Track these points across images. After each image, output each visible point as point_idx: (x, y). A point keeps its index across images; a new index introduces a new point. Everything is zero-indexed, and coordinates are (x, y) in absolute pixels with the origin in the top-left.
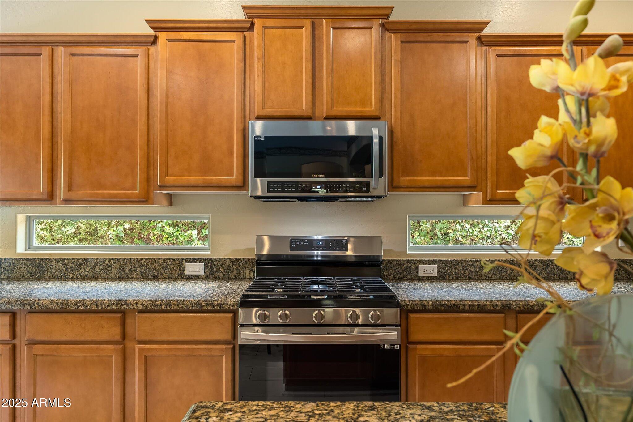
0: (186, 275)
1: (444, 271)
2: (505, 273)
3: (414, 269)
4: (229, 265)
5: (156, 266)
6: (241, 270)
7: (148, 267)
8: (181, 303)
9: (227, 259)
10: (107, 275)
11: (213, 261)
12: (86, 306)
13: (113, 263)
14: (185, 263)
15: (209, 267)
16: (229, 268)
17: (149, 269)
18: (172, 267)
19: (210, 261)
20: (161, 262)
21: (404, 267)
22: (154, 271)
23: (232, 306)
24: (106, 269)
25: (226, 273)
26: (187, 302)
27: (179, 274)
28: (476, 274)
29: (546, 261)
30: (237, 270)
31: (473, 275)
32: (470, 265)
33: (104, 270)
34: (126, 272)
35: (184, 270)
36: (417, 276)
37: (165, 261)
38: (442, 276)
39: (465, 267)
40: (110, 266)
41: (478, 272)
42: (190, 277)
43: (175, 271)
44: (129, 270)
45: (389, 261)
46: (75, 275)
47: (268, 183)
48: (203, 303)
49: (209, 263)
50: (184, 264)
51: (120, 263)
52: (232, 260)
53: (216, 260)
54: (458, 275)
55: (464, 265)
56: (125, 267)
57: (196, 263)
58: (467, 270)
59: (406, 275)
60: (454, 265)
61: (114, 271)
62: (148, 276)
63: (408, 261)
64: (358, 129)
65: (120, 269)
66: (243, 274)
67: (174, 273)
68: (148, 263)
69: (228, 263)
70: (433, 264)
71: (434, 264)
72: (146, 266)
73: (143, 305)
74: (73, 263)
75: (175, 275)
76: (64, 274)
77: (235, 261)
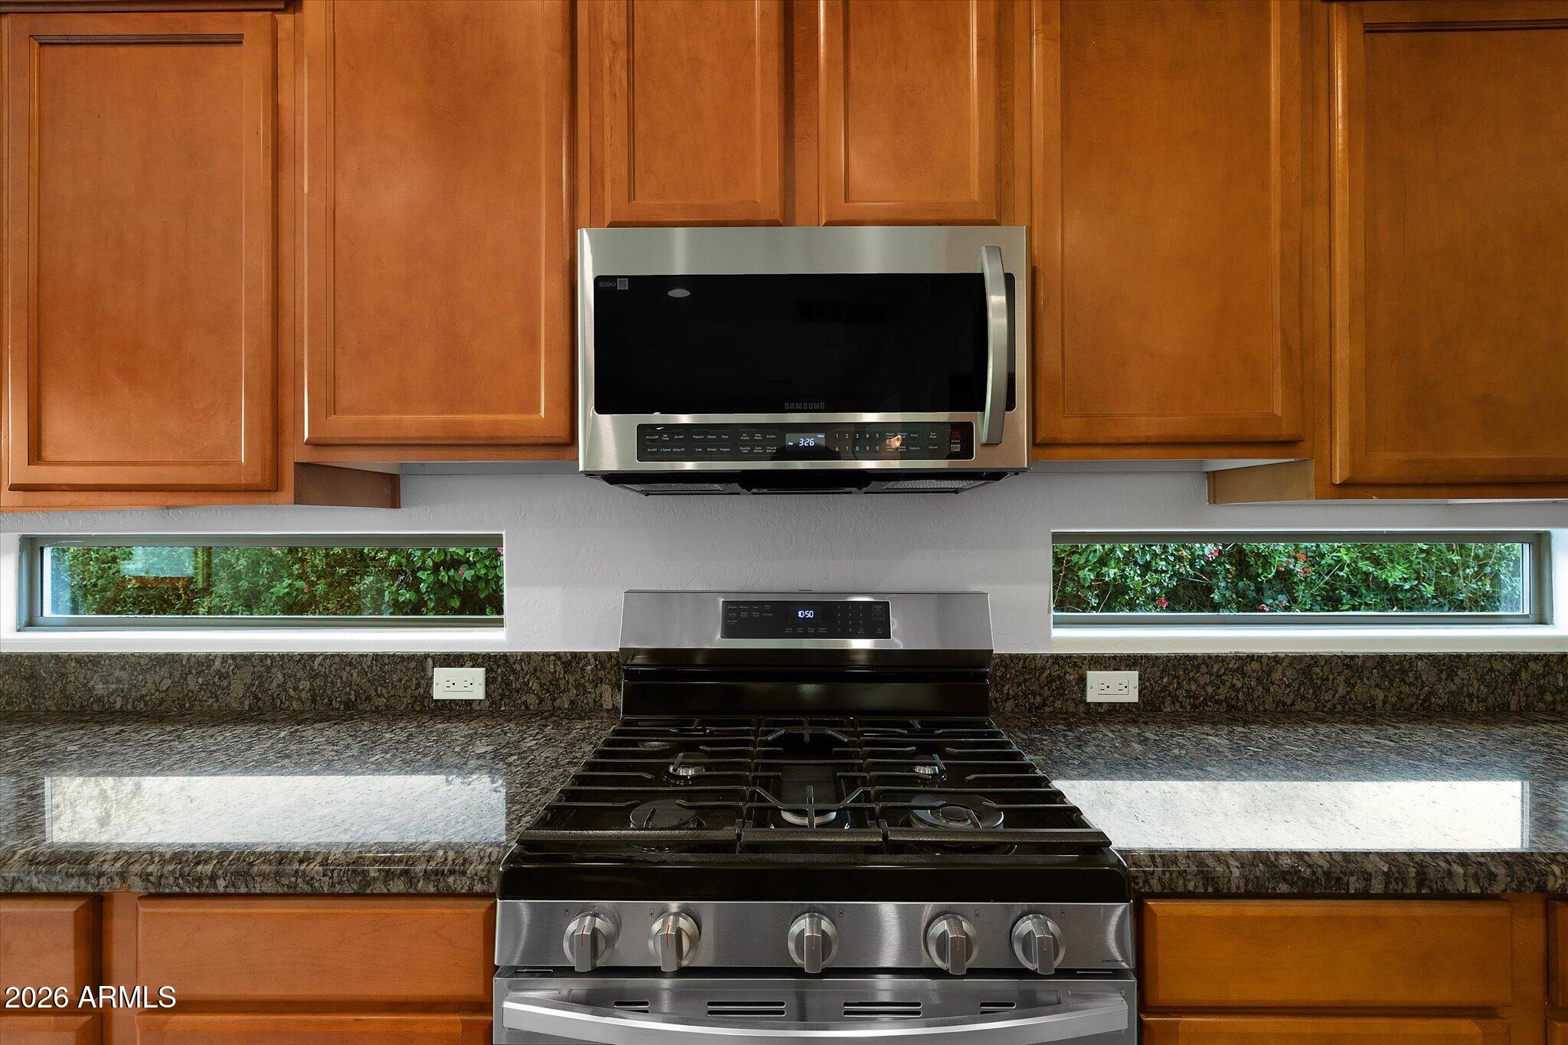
0: (437, 701)
1: (1157, 688)
2: (1331, 692)
3: (1074, 683)
4: (555, 672)
5: (352, 675)
6: (590, 688)
7: (330, 679)
8: (288, 868)
9: (549, 655)
10: (217, 701)
11: (512, 661)
13: (233, 667)
14: (433, 668)
15: (500, 679)
16: (555, 682)
17: (332, 683)
18: (395, 678)
19: (502, 661)
20: (366, 663)
21: (1045, 675)
22: (348, 689)
23: (481, 879)
24: (214, 683)
25: (547, 695)
26: (312, 866)
27: (416, 698)
28: (1248, 694)
29: (1447, 660)
30: (576, 687)
31: (1241, 698)
32: (1231, 670)
33: (210, 687)
34: (270, 693)
35: (430, 685)
36: (1081, 702)
37: (377, 660)
38: (1153, 702)
39: (1218, 676)
40: (227, 676)
41: (1253, 691)
42: (446, 707)
43: (405, 689)
44: (278, 685)
45: (1002, 661)
46: (131, 700)
47: (642, 429)
48: (373, 871)
49: (499, 666)
50: (430, 670)
51: (254, 667)
52: (563, 660)
53: (519, 658)
54: (1198, 698)
55: (1215, 670)
56: (267, 680)
57: (462, 666)
58: (1224, 684)
59: (1052, 699)
60: (1185, 669)
61: (238, 690)
62: (331, 704)
63: (1057, 659)
65: (253, 685)
66: (593, 696)
67: (402, 696)
68: (331, 666)
69: (552, 666)
70: (1128, 668)
72: (326, 676)
74: (123, 668)
75: (405, 700)
77: (572, 661)
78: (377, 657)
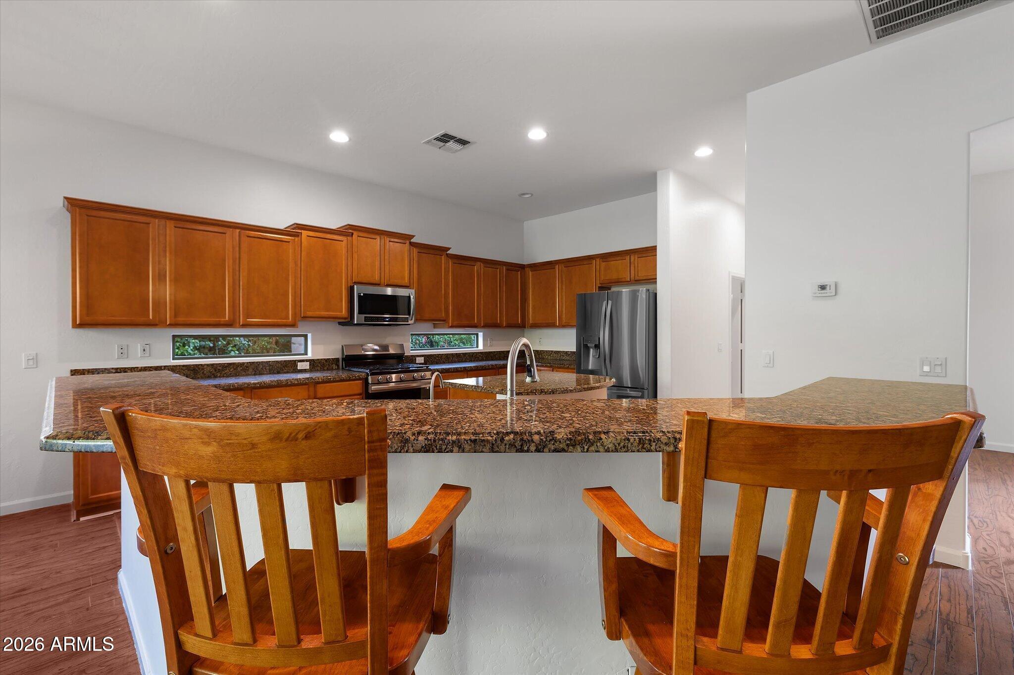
1: (426, 360)
3: (415, 359)
5: (279, 365)
6: (331, 365)
11: (315, 360)
12: (291, 382)
13: (249, 365)
15: (313, 365)
16: (324, 364)
18: (289, 365)
20: (282, 363)
21: (412, 358)
22: (278, 368)
25: (323, 367)
27: (294, 369)
30: (328, 365)
31: (438, 361)
32: (437, 357)
35: (296, 367)
38: (425, 362)
40: (248, 367)
41: (440, 360)
42: (299, 370)
43: (291, 368)
44: (261, 368)
47: (365, 317)
49: (312, 362)
50: (297, 363)
57: (304, 362)
58: (436, 359)
60: (431, 357)
61: (251, 370)
63: (413, 355)
64: (393, 291)
68: (274, 363)
69: (324, 361)
71: (422, 357)
72: (273, 366)
73: (322, 379)
74: (220, 366)
76: (213, 374)
77: (327, 360)
78: (285, 361)
